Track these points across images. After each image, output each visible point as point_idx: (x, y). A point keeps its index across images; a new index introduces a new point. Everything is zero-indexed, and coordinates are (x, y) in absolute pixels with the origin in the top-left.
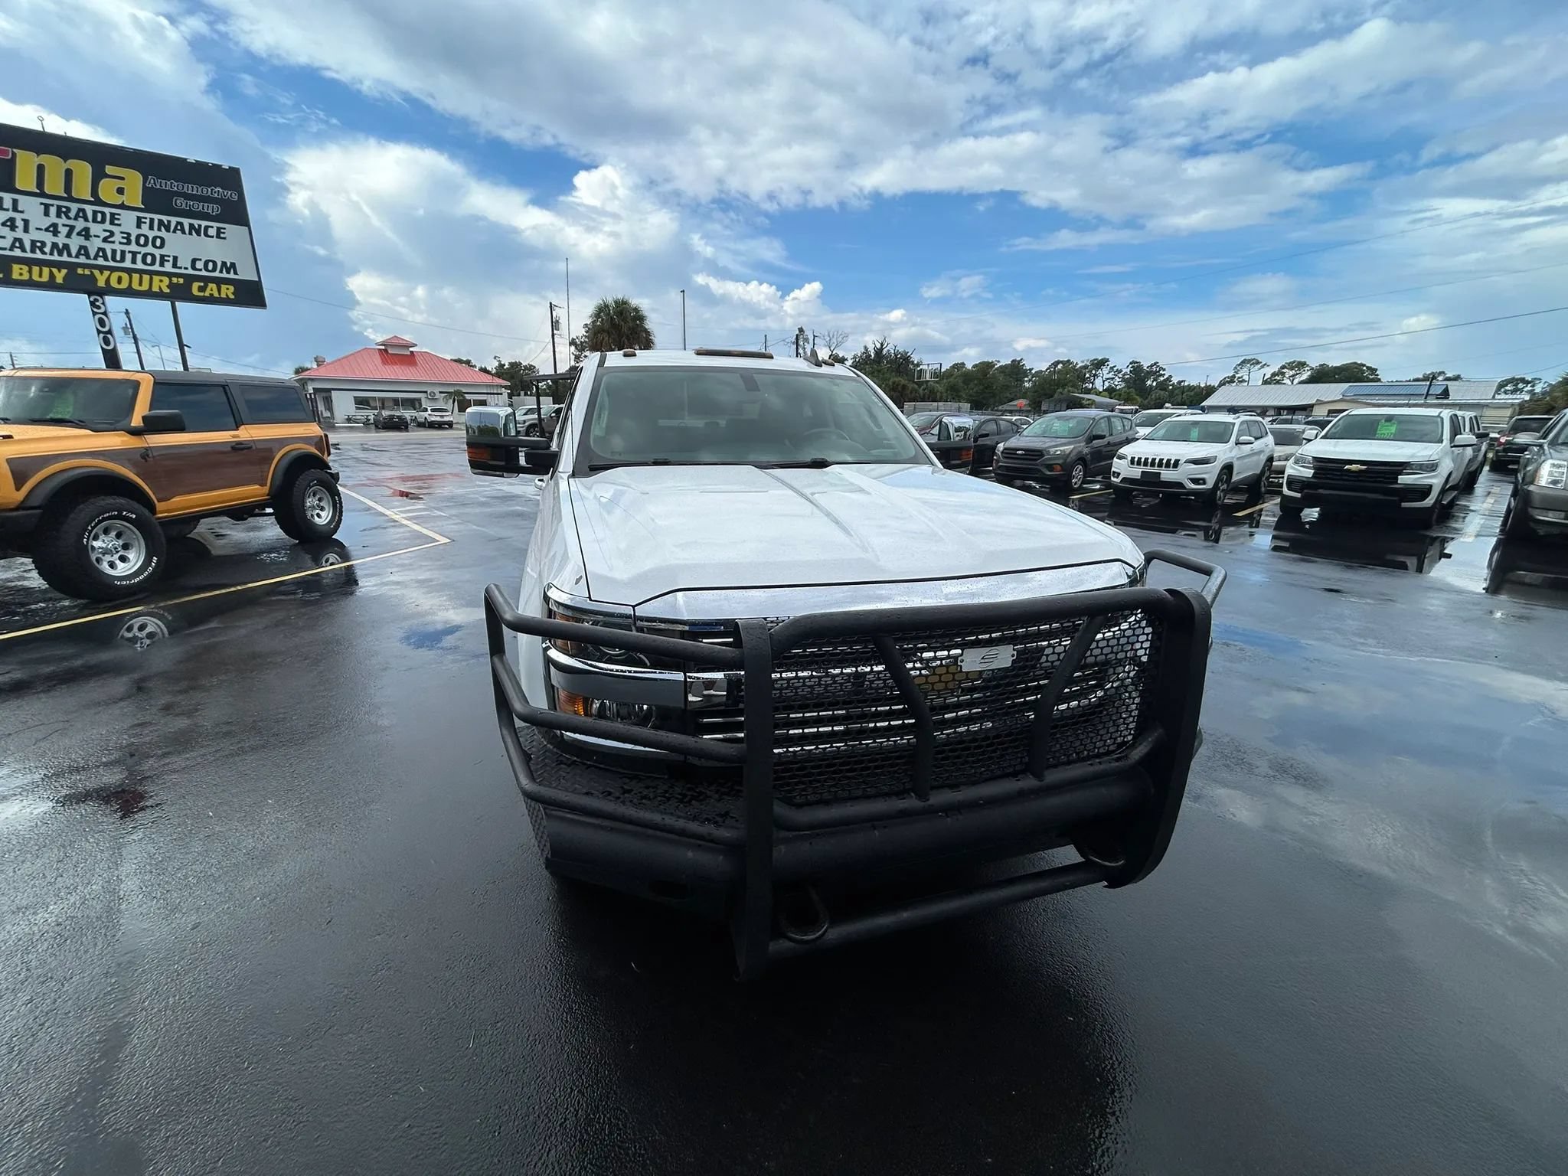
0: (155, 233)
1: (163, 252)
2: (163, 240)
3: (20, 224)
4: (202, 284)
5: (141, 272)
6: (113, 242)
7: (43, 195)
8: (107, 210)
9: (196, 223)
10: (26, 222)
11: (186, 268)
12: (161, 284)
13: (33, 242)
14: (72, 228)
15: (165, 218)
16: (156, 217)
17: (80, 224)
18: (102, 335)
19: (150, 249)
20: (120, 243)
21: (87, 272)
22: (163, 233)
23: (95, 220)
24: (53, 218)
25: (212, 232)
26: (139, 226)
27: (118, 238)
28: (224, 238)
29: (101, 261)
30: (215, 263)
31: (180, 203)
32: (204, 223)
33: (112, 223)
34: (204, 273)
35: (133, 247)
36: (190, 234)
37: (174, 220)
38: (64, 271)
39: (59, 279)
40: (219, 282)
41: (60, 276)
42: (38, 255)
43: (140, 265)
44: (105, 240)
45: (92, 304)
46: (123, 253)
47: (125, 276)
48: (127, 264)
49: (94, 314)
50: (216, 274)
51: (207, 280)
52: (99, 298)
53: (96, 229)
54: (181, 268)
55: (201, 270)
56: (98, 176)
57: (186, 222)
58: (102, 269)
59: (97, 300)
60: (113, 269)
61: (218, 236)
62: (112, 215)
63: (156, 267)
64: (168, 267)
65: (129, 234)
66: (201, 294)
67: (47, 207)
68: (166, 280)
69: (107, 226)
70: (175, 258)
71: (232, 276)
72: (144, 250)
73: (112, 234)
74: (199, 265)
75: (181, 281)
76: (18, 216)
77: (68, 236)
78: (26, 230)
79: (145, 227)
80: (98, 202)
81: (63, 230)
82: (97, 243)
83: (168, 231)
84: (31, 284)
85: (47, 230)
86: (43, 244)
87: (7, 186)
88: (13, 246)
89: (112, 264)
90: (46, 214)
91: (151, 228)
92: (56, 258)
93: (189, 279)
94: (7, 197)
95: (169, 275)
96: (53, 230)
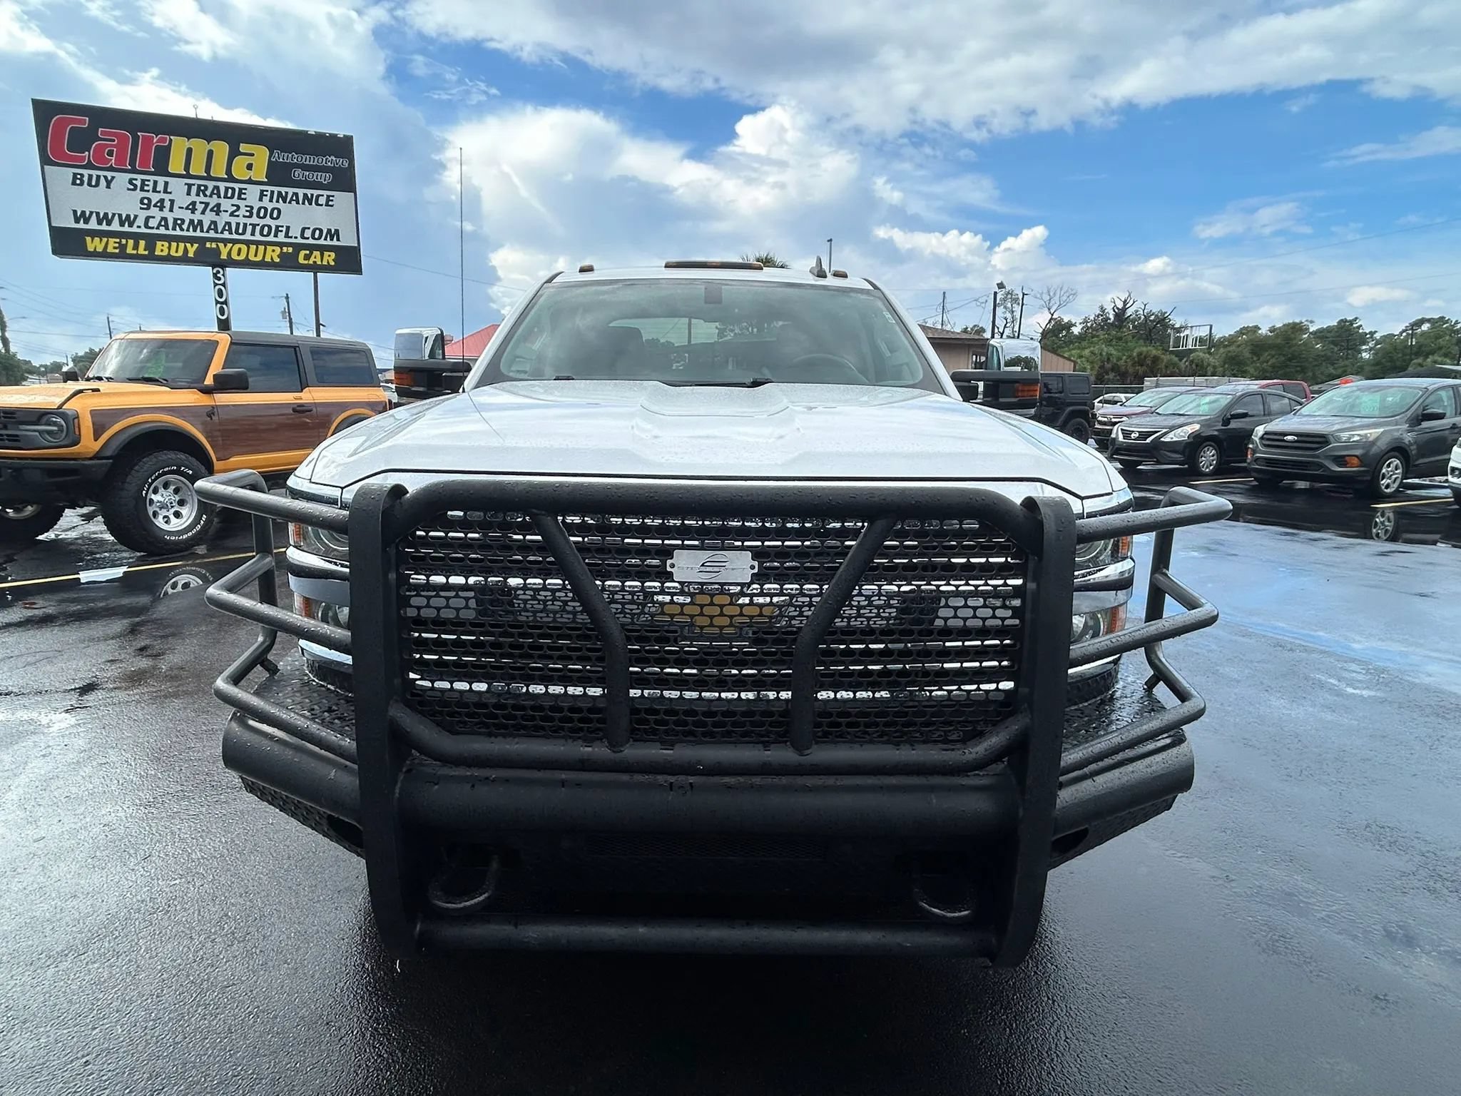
0: (274, 205)
1: (278, 222)
2: (279, 211)
3: (167, 204)
4: (308, 252)
5: (257, 243)
6: (238, 216)
7: (188, 176)
8: (237, 186)
9: (309, 192)
10: (172, 202)
11: (296, 238)
12: (273, 254)
13: (175, 220)
14: (207, 204)
15: (283, 190)
16: (276, 189)
17: (213, 201)
18: (219, 305)
19: (268, 221)
20: (244, 216)
21: (214, 245)
22: (281, 205)
23: (226, 197)
24: (193, 198)
25: (322, 200)
26: (261, 200)
27: (243, 211)
28: (332, 206)
29: (226, 235)
30: (321, 231)
31: (298, 174)
32: (316, 192)
33: (239, 198)
34: (311, 241)
35: (256, 220)
36: (303, 203)
37: (291, 191)
38: (196, 246)
39: (191, 255)
40: (322, 249)
41: (192, 250)
42: (178, 232)
43: (258, 237)
44: (232, 214)
45: (215, 276)
46: (245, 225)
47: (244, 247)
48: (248, 236)
49: (216, 285)
50: (322, 242)
51: (312, 248)
52: (220, 270)
53: (226, 205)
54: (291, 237)
55: (308, 238)
56: (234, 153)
57: (301, 192)
58: (225, 241)
59: (218, 272)
60: (234, 242)
61: (327, 205)
62: (240, 190)
63: (271, 238)
64: (281, 238)
65: (252, 208)
66: (306, 262)
67: (190, 186)
68: (278, 249)
69: (235, 201)
70: (288, 228)
71: (335, 243)
72: (262, 222)
73: (238, 207)
74: (308, 233)
75: (290, 250)
76: (167, 197)
77: (203, 213)
78: (171, 210)
79: (266, 199)
80: (231, 178)
81: (200, 207)
82: (225, 217)
83: (285, 202)
84: (169, 259)
85: (187, 208)
86: (183, 221)
87: (162, 169)
88: (160, 225)
89: (235, 236)
90: (189, 194)
91: (271, 201)
92: (191, 233)
93: (297, 248)
94: (161, 180)
95: (281, 245)
96: (192, 207)
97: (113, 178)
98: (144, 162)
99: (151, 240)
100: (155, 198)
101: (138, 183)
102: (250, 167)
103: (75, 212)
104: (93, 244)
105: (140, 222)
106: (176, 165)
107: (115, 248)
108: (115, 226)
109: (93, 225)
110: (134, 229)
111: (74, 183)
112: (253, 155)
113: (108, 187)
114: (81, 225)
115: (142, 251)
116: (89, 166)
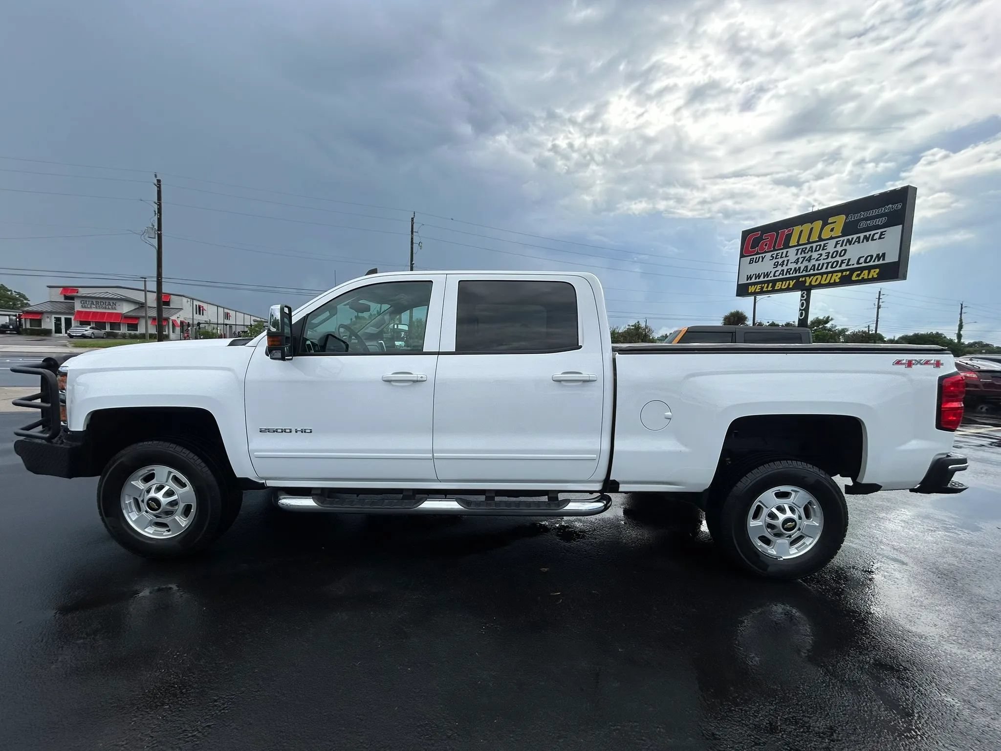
0: (844, 247)
1: (844, 258)
2: (845, 250)
3: (786, 262)
4: (859, 272)
5: (828, 273)
7: (799, 245)
8: (822, 243)
9: (867, 234)
10: (788, 260)
11: (853, 265)
12: (836, 278)
13: (788, 270)
14: (805, 258)
15: (850, 237)
16: (846, 238)
17: (809, 255)
18: (801, 311)
19: (837, 258)
20: (824, 259)
21: (804, 279)
22: (848, 247)
23: (816, 250)
24: (799, 256)
25: (877, 236)
26: (835, 247)
27: (824, 257)
28: (884, 238)
29: (812, 272)
30: (872, 257)
31: (863, 225)
32: (872, 233)
33: (823, 249)
34: (864, 265)
35: (830, 260)
36: (863, 242)
37: (855, 236)
38: (794, 281)
39: (792, 286)
40: (869, 268)
41: (792, 283)
42: (788, 276)
43: (829, 269)
44: (817, 260)
46: (823, 264)
47: (820, 277)
48: (824, 270)
49: (801, 300)
50: (871, 263)
51: (862, 269)
53: (815, 255)
54: (850, 265)
55: (862, 263)
56: (825, 224)
57: (862, 235)
58: (810, 276)
59: (804, 293)
60: (814, 275)
61: (880, 238)
62: (824, 244)
63: (837, 268)
64: (844, 267)
65: (829, 253)
66: (857, 279)
67: (798, 250)
68: (840, 274)
69: (820, 252)
70: (849, 260)
71: (881, 262)
72: (834, 260)
73: (821, 255)
74: (862, 260)
75: (848, 273)
76: (786, 259)
77: (802, 263)
78: (787, 265)
79: (839, 246)
80: (821, 240)
81: (800, 260)
82: (813, 262)
83: (850, 244)
84: (781, 290)
85: (794, 262)
86: (791, 269)
87: (787, 246)
88: (780, 274)
89: (816, 272)
90: (797, 254)
91: (842, 246)
92: (794, 275)
93: (853, 271)
94: (785, 251)
95: (842, 271)
96: (797, 262)
97: (765, 256)
98: (779, 245)
99: (774, 282)
100: (780, 261)
101: (775, 256)
102: (832, 230)
103: (748, 276)
104: (751, 289)
105: (772, 275)
106: (793, 242)
107: (759, 289)
108: (762, 279)
109: (753, 280)
110: (769, 279)
111: (750, 263)
112: (835, 222)
113: (762, 261)
114: (749, 281)
115: (770, 289)
116: (758, 253)
